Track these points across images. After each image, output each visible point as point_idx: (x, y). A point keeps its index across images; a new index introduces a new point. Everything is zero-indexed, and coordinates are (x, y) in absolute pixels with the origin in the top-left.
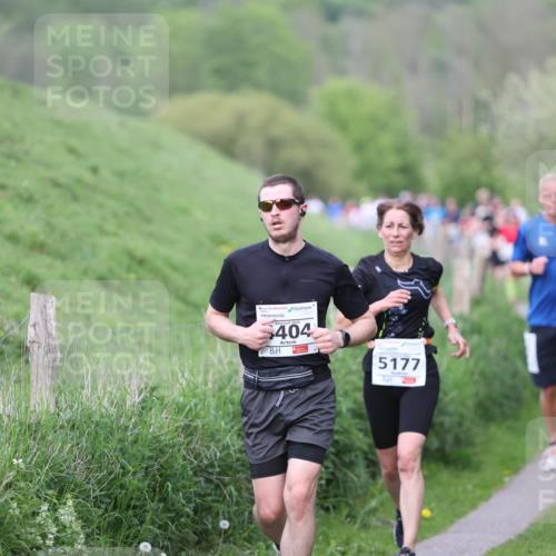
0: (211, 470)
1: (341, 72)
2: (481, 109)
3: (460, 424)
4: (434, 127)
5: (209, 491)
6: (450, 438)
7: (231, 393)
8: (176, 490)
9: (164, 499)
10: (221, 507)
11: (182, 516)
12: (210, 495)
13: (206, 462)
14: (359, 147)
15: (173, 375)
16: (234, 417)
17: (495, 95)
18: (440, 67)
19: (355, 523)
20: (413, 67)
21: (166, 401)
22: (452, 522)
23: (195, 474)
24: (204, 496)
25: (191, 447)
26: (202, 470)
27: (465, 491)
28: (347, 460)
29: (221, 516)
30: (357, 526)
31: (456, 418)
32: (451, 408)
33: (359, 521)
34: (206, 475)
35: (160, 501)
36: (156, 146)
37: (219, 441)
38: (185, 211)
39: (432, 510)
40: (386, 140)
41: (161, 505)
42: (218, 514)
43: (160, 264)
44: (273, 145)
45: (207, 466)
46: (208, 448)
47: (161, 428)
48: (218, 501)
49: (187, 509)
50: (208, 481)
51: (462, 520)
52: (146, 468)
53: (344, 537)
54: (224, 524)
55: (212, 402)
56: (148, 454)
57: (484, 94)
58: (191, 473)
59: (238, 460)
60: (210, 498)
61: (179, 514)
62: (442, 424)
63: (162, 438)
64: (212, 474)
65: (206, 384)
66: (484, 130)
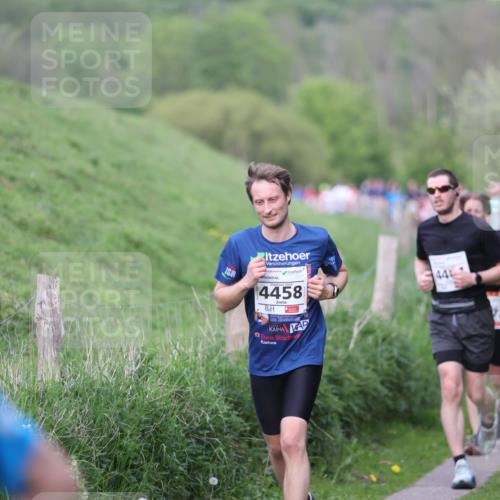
0: (201, 432)
1: (316, 71)
2: (443, 103)
3: (426, 389)
4: (401, 120)
5: (199, 451)
6: (417, 401)
7: (219, 363)
8: (170, 451)
9: (159, 459)
10: (211, 466)
11: (176, 475)
12: (201, 454)
13: (197, 425)
14: (334, 138)
15: (166, 347)
16: (222, 384)
17: (456, 90)
18: (406, 66)
19: (332, 478)
20: (382, 67)
21: (160, 370)
22: (420, 477)
23: (187, 436)
24: (196, 456)
25: (184, 411)
26: (193, 432)
27: (430, 448)
28: (324, 421)
29: (211, 474)
30: (334, 481)
31: (422, 383)
32: (418, 374)
33: (335, 477)
34: (196, 436)
35: (156, 460)
36: (150, 139)
37: (208, 406)
38: (177, 199)
39: (401, 466)
40: (358, 132)
41: (157, 464)
42: (208, 471)
43: (154, 247)
44: (257, 137)
45: (198, 429)
46: (199, 412)
47: (156, 394)
48: (208, 460)
49: (180, 468)
50: (199, 442)
51: (428, 475)
52: (143, 431)
53: (322, 492)
54: (214, 481)
55: (202, 370)
56: (144, 418)
57: (445, 89)
58: (183, 435)
59: (227, 422)
60: (200, 457)
61: (173, 472)
62: (409, 388)
63: (158, 403)
64: (202, 435)
65: (196, 355)
66: (445, 122)
